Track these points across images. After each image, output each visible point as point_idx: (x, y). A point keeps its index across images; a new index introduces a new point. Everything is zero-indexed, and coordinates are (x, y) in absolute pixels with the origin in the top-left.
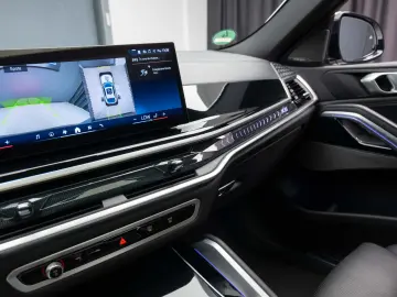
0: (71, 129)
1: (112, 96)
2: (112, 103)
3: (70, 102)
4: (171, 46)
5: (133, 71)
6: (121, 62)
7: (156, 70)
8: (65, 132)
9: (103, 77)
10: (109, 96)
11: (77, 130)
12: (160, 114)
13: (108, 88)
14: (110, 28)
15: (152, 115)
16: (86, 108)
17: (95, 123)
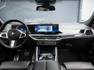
0: (46, 32)
3: (46, 29)
5: (53, 27)
6: (52, 26)
7: (56, 27)
15: (54, 32)
17: (48, 32)
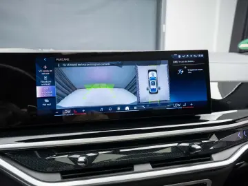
0: (123, 107)
1: (154, 87)
2: (154, 92)
3: (125, 88)
4: (205, 53)
7: (190, 71)
8: (119, 109)
9: (151, 72)
10: (152, 87)
11: (127, 108)
12: (188, 104)
13: (153, 81)
14: (164, 33)
15: (182, 104)
16: (135, 94)
17: (139, 104)
